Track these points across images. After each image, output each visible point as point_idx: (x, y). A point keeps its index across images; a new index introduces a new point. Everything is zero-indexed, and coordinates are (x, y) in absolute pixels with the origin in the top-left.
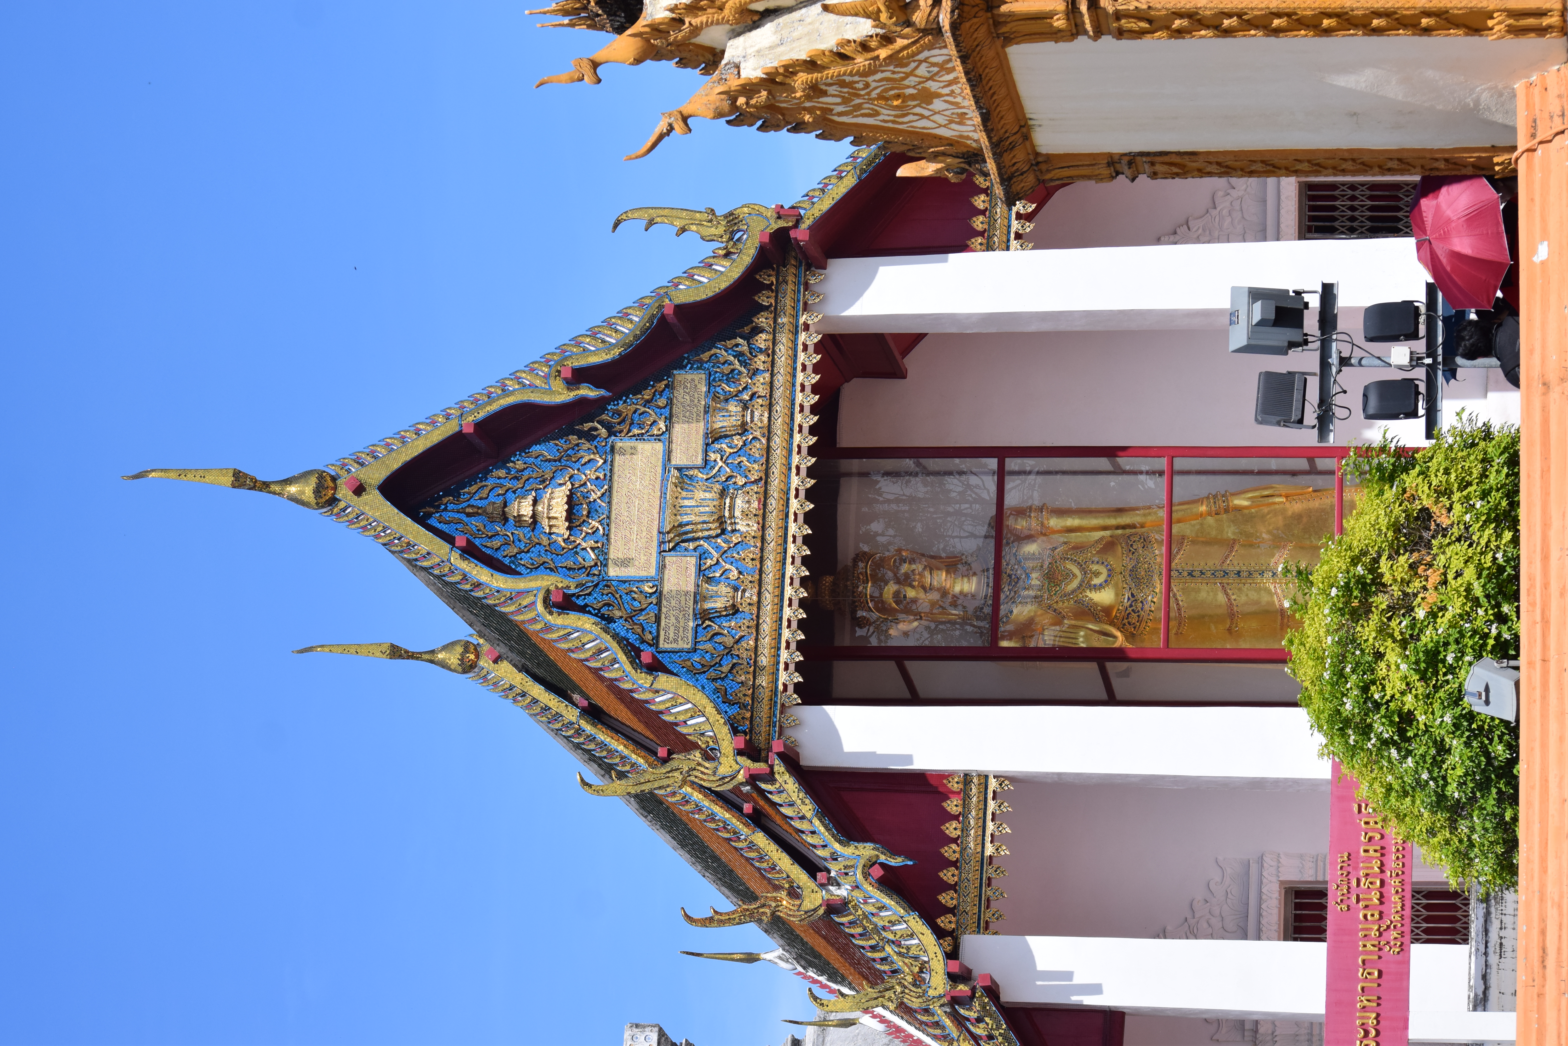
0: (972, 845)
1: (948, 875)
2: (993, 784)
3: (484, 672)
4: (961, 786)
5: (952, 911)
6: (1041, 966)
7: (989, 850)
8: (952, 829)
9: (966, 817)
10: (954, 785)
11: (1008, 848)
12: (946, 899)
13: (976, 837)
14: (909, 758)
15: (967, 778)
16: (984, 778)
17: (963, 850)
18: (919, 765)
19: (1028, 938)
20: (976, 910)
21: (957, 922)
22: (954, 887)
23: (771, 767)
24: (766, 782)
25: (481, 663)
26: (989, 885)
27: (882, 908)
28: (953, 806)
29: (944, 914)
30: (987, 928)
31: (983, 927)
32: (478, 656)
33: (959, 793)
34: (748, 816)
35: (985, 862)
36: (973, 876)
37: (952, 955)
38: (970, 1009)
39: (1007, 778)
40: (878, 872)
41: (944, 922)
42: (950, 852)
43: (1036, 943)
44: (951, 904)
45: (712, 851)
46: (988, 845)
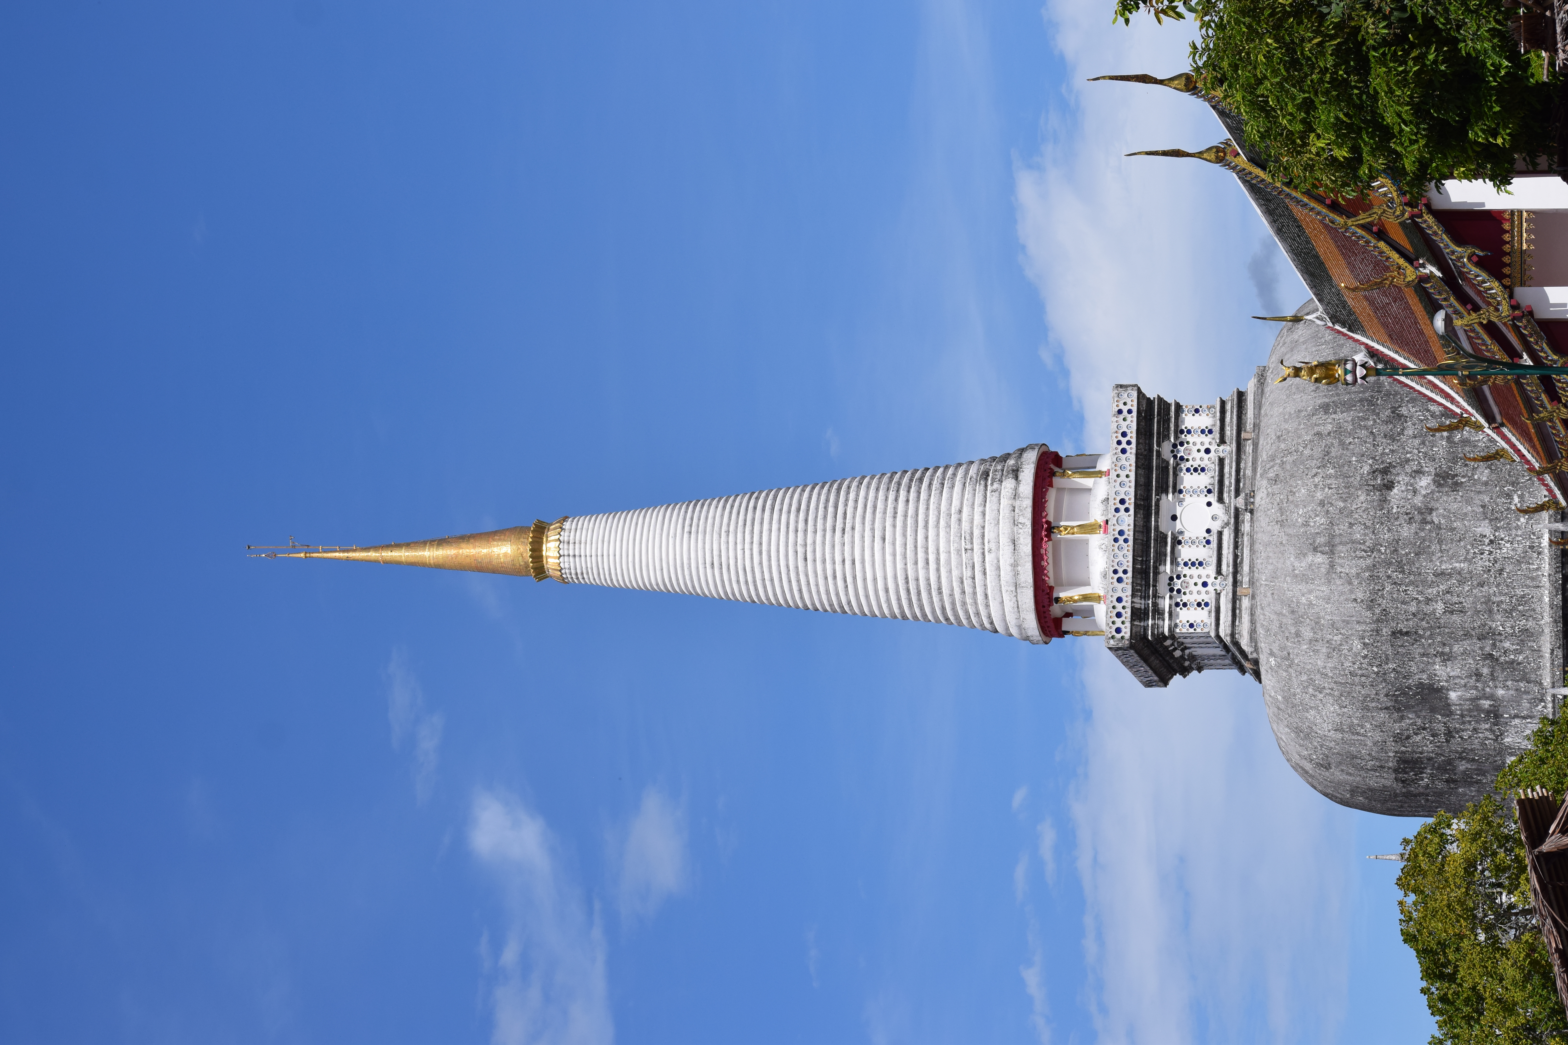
0: (1516, 245)
1: (1506, 259)
2: (1525, 214)
3: (1228, 162)
4: (1510, 217)
5: (1509, 276)
6: (1551, 302)
7: (1525, 247)
8: (1507, 237)
9: (1513, 232)
10: (1507, 216)
11: (1534, 246)
12: (1506, 271)
13: (1518, 240)
14: (1483, 204)
15: (1512, 212)
16: (1520, 212)
17: (1513, 246)
18: (1488, 207)
19: (1546, 288)
20: (1520, 276)
21: (1511, 281)
22: (1509, 265)
23: (1421, 210)
24: (1418, 218)
25: (1228, 158)
26: (1525, 263)
27: (1478, 276)
28: (1507, 226)
29: (1505, 278)
30: (1525, 284)
31: (1523, 284)
32: (1225, 154)
33: (1508, 220)
34: (1375, 233)
35: (1522, 252)
36: (1518, 259)
37: (1511, 296)
38: (1521, 322)
39: (1531, 212)
40: (1475, 259)
41: (1506, 282)
42: (1507, 248)
43: (1548, 290)
44: (1508, 273)
45: (1317, 253)
46: (1524, 244)
